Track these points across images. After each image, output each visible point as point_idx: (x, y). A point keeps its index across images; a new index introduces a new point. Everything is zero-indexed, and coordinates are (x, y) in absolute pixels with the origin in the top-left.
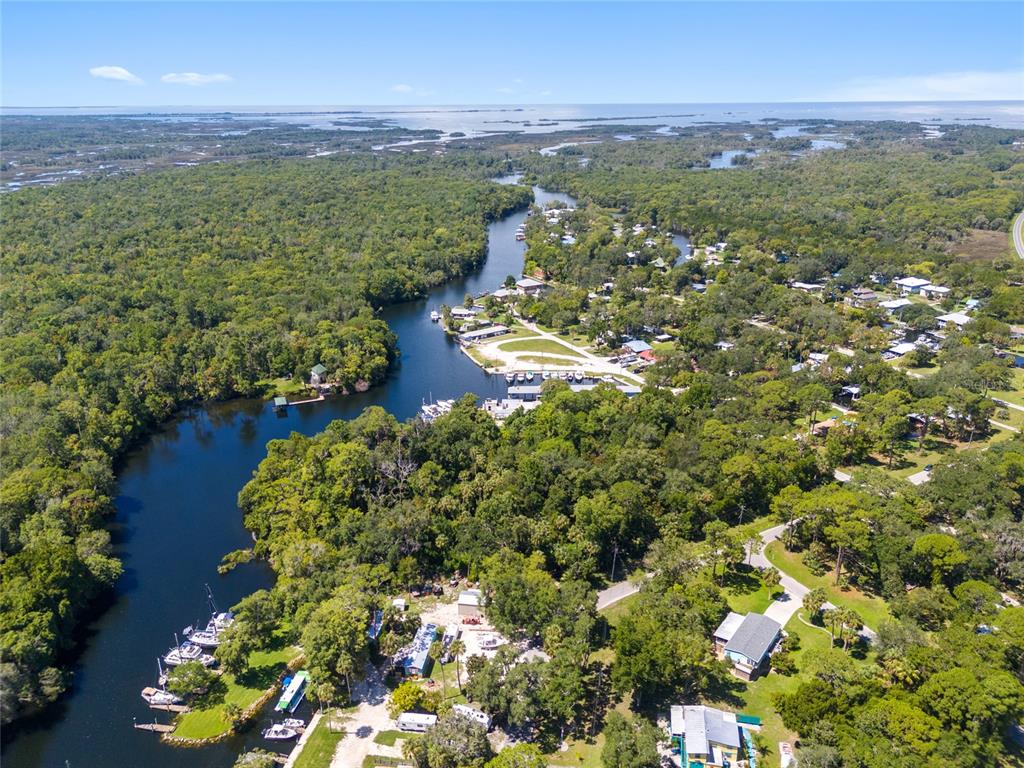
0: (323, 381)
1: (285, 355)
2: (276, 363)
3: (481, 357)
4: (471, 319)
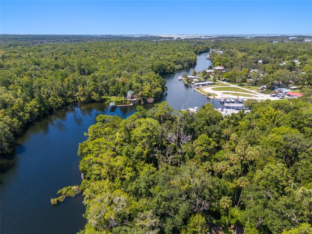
0: (132, 98)
1: (116, 86)
2: (112, 89)
3: (204, 92)
4: (195, 80)
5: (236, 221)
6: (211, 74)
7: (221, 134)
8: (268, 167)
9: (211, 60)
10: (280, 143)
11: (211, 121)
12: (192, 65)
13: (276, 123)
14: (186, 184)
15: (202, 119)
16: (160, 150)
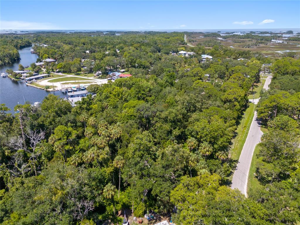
3: (41, 86)
4: (25, 74)
5: (122, 205)
6: (42, 67)
7: (77, 123)
8: (137, 138)
9: (37, 54)
10: (134, 116)
11: (61, 111)
12: (15, 60)
13: (123, 99)
14: (58, 191)
15: (50, 111)
16: (4, 163)
